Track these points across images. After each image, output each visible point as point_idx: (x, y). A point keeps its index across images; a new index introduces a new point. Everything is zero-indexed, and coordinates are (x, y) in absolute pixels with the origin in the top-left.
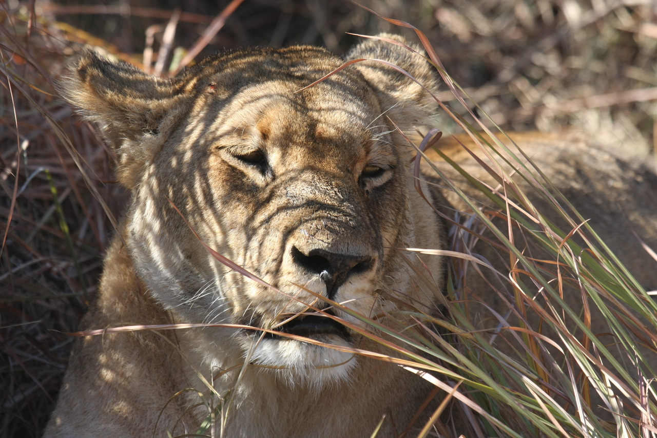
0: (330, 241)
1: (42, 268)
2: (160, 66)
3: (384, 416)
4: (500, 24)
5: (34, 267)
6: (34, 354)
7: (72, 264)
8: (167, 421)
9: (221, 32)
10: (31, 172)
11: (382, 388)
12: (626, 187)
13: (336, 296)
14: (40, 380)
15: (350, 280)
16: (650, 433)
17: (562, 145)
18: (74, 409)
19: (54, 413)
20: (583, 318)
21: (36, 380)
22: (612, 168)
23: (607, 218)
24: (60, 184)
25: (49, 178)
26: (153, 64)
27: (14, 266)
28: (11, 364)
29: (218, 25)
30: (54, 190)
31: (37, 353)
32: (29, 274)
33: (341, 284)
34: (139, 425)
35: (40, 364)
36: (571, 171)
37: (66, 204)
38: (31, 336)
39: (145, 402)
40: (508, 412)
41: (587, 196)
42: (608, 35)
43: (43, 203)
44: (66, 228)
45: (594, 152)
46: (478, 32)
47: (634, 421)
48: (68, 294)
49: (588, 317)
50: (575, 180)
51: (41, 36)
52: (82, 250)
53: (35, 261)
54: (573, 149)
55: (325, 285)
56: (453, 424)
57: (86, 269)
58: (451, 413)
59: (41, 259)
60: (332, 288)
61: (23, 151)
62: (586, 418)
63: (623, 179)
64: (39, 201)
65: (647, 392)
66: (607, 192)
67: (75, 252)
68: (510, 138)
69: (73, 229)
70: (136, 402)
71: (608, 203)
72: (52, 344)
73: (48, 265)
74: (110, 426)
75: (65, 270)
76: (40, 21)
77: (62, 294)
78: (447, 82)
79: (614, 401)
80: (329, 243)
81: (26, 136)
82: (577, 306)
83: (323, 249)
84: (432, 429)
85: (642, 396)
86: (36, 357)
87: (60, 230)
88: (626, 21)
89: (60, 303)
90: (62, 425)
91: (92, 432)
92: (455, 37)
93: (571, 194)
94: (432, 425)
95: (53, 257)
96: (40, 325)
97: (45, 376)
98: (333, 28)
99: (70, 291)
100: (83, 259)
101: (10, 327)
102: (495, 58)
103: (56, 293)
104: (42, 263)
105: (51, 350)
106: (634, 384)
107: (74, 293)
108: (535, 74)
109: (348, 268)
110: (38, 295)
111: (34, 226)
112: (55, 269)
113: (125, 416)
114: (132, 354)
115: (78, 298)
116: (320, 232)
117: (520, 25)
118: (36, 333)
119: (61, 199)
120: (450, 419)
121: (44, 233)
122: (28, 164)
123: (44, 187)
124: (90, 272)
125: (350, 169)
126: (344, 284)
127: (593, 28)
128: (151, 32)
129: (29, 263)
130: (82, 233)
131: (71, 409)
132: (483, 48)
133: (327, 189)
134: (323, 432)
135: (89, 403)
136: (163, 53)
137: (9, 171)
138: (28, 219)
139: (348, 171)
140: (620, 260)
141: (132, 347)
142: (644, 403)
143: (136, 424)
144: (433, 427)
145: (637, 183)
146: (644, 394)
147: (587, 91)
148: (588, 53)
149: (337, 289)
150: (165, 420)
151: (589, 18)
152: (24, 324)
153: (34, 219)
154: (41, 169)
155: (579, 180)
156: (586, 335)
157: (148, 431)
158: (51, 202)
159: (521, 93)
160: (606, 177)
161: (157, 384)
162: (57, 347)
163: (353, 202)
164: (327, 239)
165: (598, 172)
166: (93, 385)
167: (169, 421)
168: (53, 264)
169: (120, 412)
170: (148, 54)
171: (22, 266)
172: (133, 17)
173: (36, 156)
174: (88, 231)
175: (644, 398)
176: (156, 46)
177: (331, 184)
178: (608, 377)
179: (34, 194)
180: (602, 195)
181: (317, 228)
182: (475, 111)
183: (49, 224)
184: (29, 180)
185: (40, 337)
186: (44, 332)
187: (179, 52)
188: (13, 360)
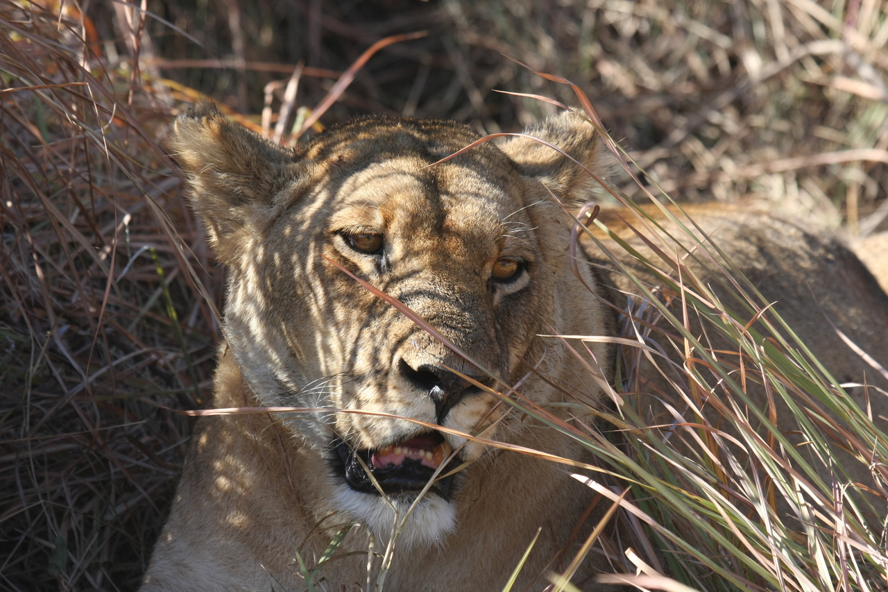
0: (442, 356)
1: (147, 360)
2: (280, 128)
3: (540, 529)
4: (670, 77)
5: (137, 359)
6: (138, 459)
7: (181, 355)
8: (293, 538)
9: (350, 89)
10: (134, 250)
11: (540, 500)
12: (816, 266)
13: (447, 418)
14: (145, 489)
15: (463, 401)
16: (845, 544)
17: (742, 218)
18: (189, 523)
19: (166, 527)
20: (768, 415)
21: (140, 489)
22: (799, 245)
23: (794, 302)
24: (167, 263)
25: (154, 257)
26: (273, 125)
27: (115, 358)
28: (112, 470)
29: (346, 80)
30: (160, 271)
31: (142, 457)
32: (132, 367)
33: (453, 406)
34: (262, 542)
35: (146, 470)
36: (752, 250)
37: (174, 285)
38: (135, 438)
39: (268, 517)
40: (682, 523)
41: (772, 277)
42: (794, 88)
43: (148, 286)
44: (174, 315)
45: (778, 225)
46: (645, 85)
47: (827, 532)
48: (176, 390)
49: (774, 411)
50: (757, 260)
51: (144, 94)
52: (192, 339)
53: (138, 352)
54: (754, 223)
55: (434, 405)
56: (618, 538)
57: (197, 362)
58: (616, 526)
59: (145, 349)
60: (442, 410)
61: (124, 227)
62: (773, 528)
63: (811, 257)
64: (143, 283)
65: (842, 498)
66: (794, 273)
67: (185, 342)
68: (683, 212)
69: (182, 315)
70: (258, 515)
71: (795, 286)
72: (158, 448)
73: (154, 357)
74: (229, 543)
75: (172, 362)
76: (144, 77)
77: (169, 390)
78: (609, 146)
79: (804, 509)
80: (441, 359)
81: (128, 209)
82: (761, 401)
83: (434, 365)
84: (596, 544)
85: (837, 502)
86: (140, 463)
87: (168, 317)
88: (814, 73)
89: (167, 400)
90: (174, 541)
91: (209, 550)
92: (618, 91)
93: (753, 275)
94: (596, 536)
95: (159, 348)
96: (145, 425)
97: (151, 484)
98: (478, 84)
99: (178, 387)
100: (194, 349)
101: (110, 428)
102: (665, 116)
103: (162, 389)
104: (147, 354)
105: (157, 454)
106: (827, 490)
107: (183, 388)
108: (710, 133)
109: (461, 388)
110: (142, 391)
111: (137, 312)
112: (161, 361)
113: (246, 532)
114: (251, 460)
115: (188, 394)
116: (432, 345)
117: (692, 78)
118: (140, 435)
119: (168, 281)
120: (615, 532)
121: (149, 320)
122: (131, 241)
123: (150, 267)
124: (201, 365)
125: (477, 271)
126: (456, 406)
127: (776, 81)
128: (269, 89)
129: (132, 354)
130: (192, 320)
131: (186, 523)
132: (649, 104)
133: (448, 294)
134: (474, 551)
135: (206, 517)
136: (285, 111)
137: (108, 249)
138: (131, 304)
139: (476, 273)
140: (811, 351)
141: (252, 453)
142: (839, 510)
143: (259, 542)
144: (597, 540)
145: (828, 261)
146: (838, 500)
147: (770, 153)
148: (771, 110)
149: (448, 410)
150: (291, 537)
151: (772, 69)
152: (127, 424)
153: (137, 304)
154: (146, 247)
155: (762, 259)
156: (771, 433)
157: (272, 549)
158: (157, 284)
159: (694, 154)
160: (792, 255)
161: (280, 496)
162: (164, 451)
163: (476, 312)
164: (440, 353)
165: (783, 250)
166: (210, 497)
167: (296, 539)
168: (160, 356)
169: (240, 527)
170: (267, 114)
171: (124, 358)
172: (248, 71)
173: (139, 232)
174: (199, 317)
175: (838, 504)
176: (276, 105)
177: (453, 289)
178: (798, 482)
179: (138, 275)
180: (787, 276)
181: (430, 340)
182: (641, 177)
183: (154, 309)
184: (131, 260)
185: (145, 439)
186: (149, 434)
187: (302, 112)
188: (114, 466)
